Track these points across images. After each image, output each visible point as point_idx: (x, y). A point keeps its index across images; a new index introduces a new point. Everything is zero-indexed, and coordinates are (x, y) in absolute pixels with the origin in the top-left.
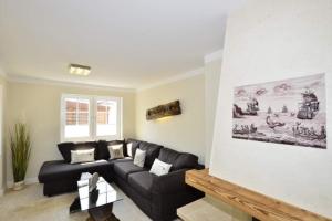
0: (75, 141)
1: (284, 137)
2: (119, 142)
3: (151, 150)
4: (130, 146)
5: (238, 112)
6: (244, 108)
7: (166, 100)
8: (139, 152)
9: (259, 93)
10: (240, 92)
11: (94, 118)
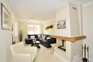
0: (31, 34)
1: (62, 28)
2: (40, 35)
3: (46, 36)
4: (42, 36)
5: (58, 25)
6: (58, 24)
7: (50, 25)
8: (44, 36)
9: (60, 22)
10: (58, 22)
11: (34, 30)
